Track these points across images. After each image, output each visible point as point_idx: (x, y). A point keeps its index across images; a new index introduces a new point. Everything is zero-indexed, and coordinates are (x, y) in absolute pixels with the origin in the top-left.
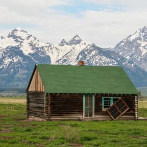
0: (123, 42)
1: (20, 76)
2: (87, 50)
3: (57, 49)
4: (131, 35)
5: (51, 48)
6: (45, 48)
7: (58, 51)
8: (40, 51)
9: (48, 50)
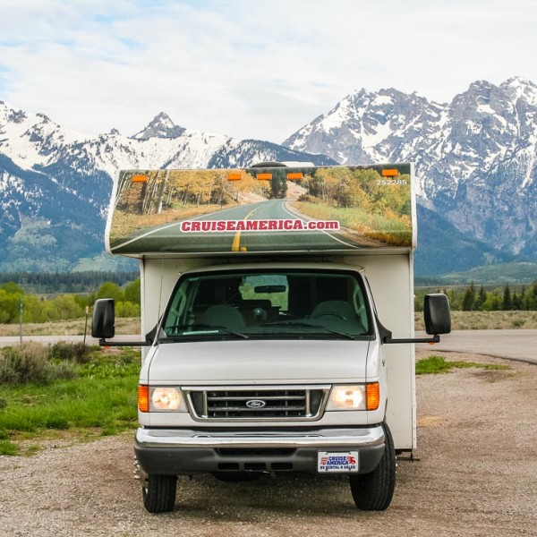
0: (301, 137)
1: (33, 240)
2: (233, 152)
3: (127, 149)
4: (322, 117)
5: (108, 149)
6: (87, 146)
7: (132, 158)
8: (75, 158)
9: (98, 153)
